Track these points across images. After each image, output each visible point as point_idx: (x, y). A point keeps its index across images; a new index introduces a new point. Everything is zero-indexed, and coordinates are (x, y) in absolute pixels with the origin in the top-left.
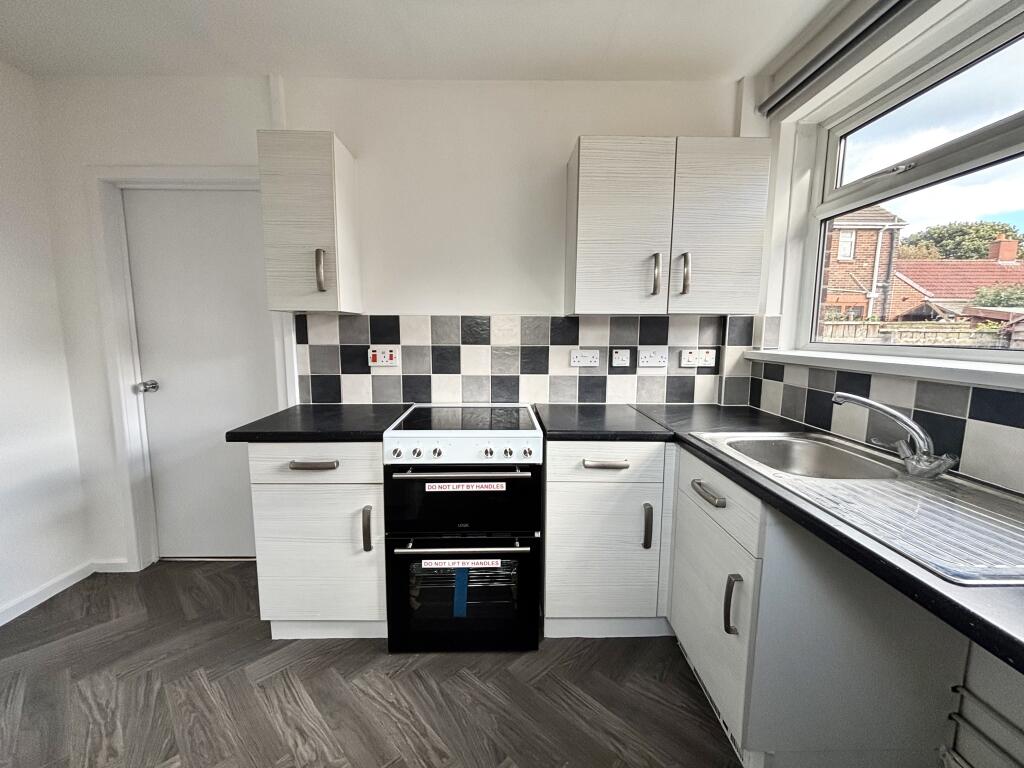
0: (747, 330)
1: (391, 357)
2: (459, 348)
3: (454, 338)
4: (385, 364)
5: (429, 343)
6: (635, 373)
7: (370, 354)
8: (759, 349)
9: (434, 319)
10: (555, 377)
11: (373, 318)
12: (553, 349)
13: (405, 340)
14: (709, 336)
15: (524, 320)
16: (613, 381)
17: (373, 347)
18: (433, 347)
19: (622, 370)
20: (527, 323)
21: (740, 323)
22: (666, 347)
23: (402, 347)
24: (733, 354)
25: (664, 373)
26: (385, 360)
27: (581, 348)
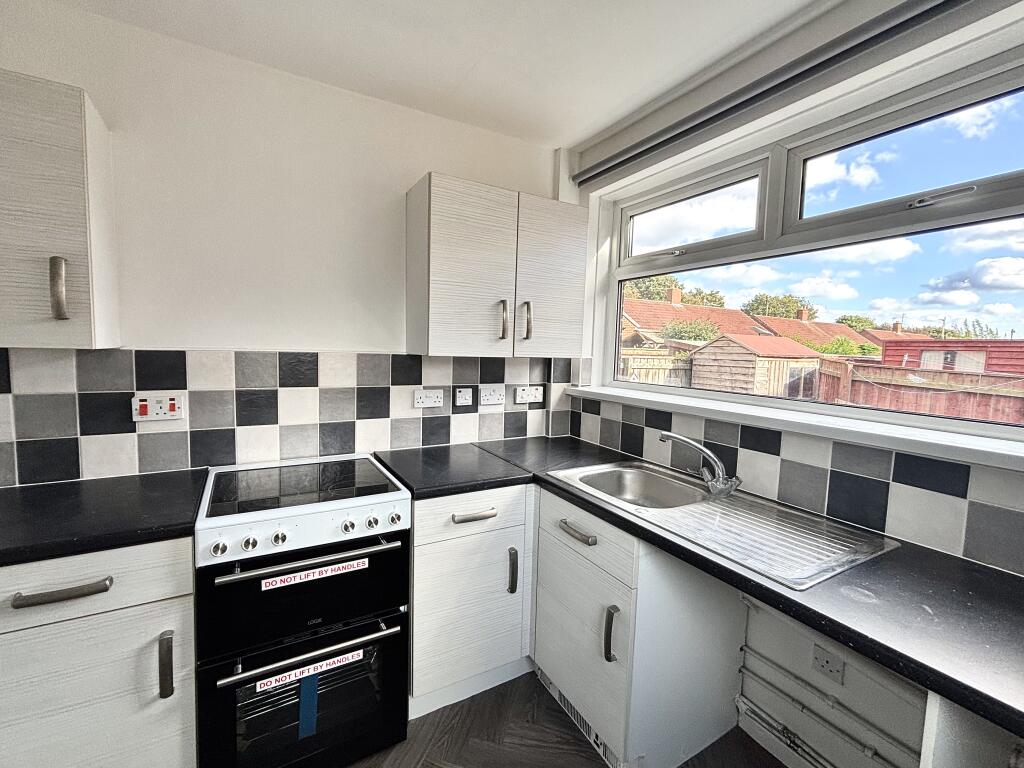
0: (567, 369)
1: (172, 408)
2: (275, 393)
3: (268, 380)
4: (161, 416)
5: (232, 387)
6: (476, 411)
7: (136, 404)
8: (577, 386)
9: (238, 355)
10: (397, 421)
11: (141, 355)
12: (394, 390)
13: (193, 384)
14: (537, 375)
15: (360, 357)
16: (457, 421)
17: (140, 394)
18: (239, 394)
19: (466, 409)
20: (365, 361)
21: (561, 363)
22: (503, 385)
23: (190, 392)
24: (557, 389)
25: (501, 410)
26: (161, 412)
27: (425, 388)
